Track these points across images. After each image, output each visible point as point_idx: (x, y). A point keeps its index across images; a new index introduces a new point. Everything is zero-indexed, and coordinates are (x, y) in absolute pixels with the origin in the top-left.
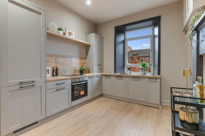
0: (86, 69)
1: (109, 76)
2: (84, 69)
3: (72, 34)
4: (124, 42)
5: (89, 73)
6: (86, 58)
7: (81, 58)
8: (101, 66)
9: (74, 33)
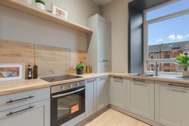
0: (87, 67)
1: (121, 78)
2: (82, 67)
3: (64, 14)
4: (142, 27)
5: (91, 72)
6: (86, 52)
7: (80, 51)
8: (108, 63)
9: (66, 13)
